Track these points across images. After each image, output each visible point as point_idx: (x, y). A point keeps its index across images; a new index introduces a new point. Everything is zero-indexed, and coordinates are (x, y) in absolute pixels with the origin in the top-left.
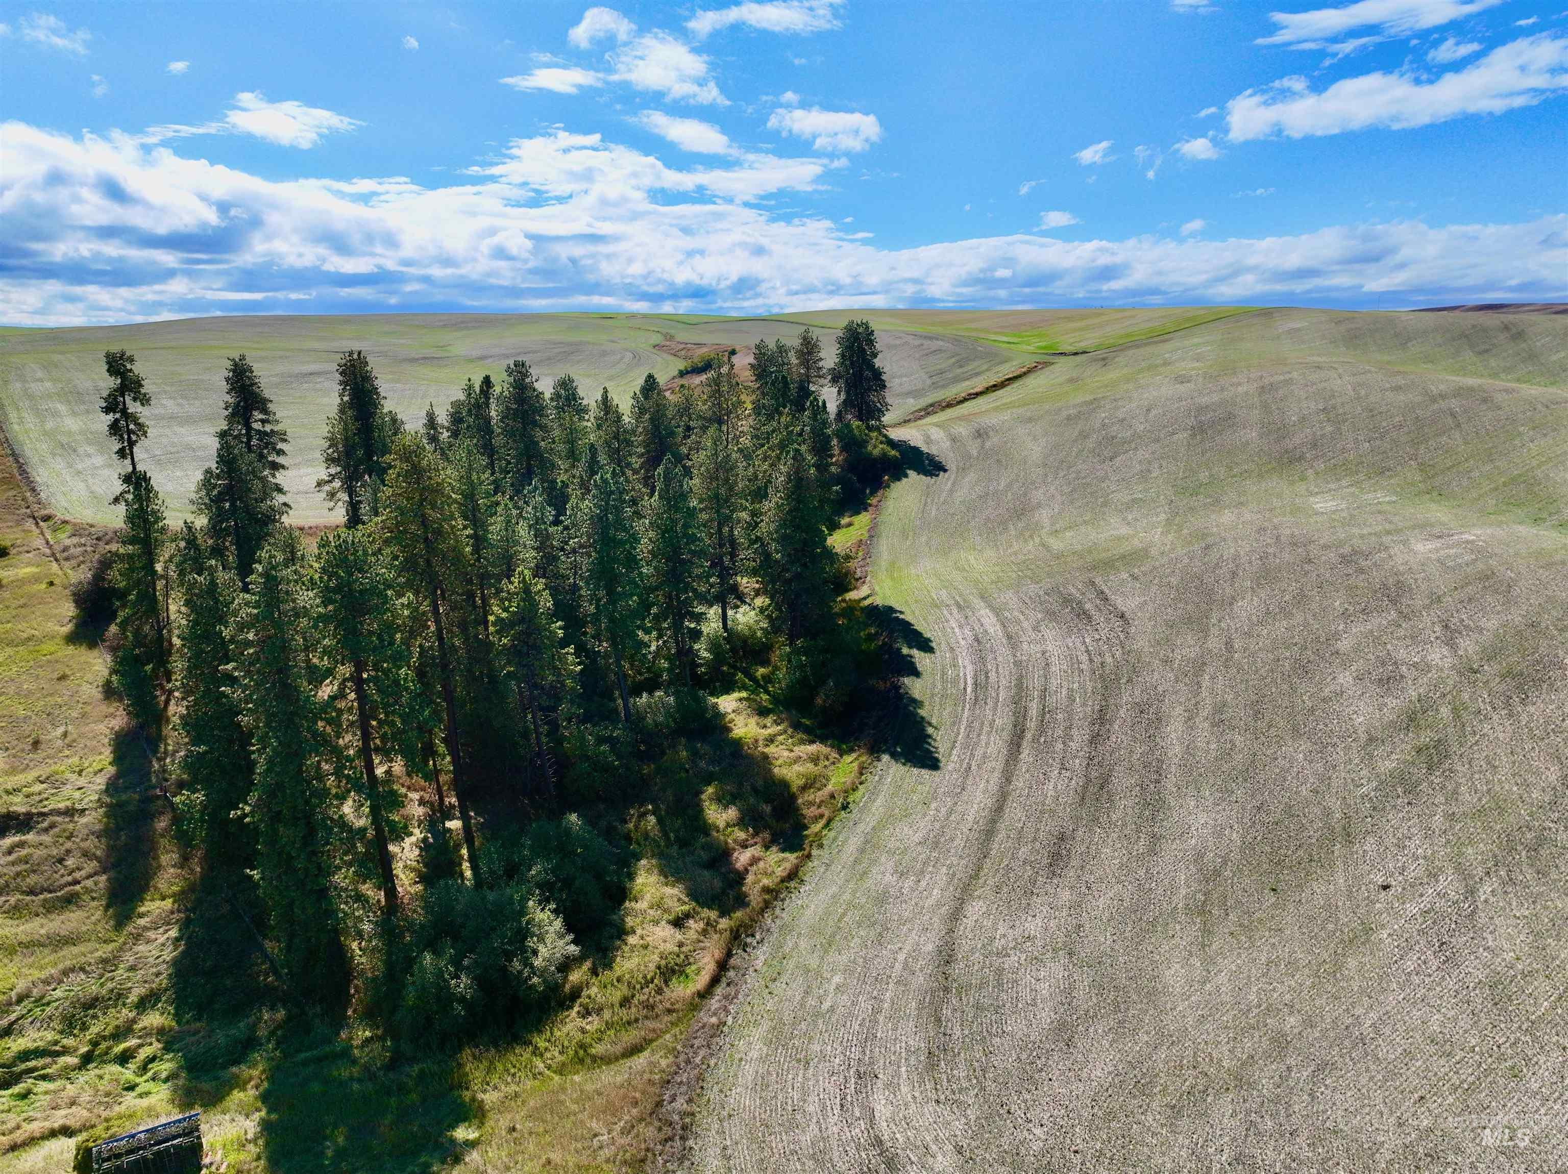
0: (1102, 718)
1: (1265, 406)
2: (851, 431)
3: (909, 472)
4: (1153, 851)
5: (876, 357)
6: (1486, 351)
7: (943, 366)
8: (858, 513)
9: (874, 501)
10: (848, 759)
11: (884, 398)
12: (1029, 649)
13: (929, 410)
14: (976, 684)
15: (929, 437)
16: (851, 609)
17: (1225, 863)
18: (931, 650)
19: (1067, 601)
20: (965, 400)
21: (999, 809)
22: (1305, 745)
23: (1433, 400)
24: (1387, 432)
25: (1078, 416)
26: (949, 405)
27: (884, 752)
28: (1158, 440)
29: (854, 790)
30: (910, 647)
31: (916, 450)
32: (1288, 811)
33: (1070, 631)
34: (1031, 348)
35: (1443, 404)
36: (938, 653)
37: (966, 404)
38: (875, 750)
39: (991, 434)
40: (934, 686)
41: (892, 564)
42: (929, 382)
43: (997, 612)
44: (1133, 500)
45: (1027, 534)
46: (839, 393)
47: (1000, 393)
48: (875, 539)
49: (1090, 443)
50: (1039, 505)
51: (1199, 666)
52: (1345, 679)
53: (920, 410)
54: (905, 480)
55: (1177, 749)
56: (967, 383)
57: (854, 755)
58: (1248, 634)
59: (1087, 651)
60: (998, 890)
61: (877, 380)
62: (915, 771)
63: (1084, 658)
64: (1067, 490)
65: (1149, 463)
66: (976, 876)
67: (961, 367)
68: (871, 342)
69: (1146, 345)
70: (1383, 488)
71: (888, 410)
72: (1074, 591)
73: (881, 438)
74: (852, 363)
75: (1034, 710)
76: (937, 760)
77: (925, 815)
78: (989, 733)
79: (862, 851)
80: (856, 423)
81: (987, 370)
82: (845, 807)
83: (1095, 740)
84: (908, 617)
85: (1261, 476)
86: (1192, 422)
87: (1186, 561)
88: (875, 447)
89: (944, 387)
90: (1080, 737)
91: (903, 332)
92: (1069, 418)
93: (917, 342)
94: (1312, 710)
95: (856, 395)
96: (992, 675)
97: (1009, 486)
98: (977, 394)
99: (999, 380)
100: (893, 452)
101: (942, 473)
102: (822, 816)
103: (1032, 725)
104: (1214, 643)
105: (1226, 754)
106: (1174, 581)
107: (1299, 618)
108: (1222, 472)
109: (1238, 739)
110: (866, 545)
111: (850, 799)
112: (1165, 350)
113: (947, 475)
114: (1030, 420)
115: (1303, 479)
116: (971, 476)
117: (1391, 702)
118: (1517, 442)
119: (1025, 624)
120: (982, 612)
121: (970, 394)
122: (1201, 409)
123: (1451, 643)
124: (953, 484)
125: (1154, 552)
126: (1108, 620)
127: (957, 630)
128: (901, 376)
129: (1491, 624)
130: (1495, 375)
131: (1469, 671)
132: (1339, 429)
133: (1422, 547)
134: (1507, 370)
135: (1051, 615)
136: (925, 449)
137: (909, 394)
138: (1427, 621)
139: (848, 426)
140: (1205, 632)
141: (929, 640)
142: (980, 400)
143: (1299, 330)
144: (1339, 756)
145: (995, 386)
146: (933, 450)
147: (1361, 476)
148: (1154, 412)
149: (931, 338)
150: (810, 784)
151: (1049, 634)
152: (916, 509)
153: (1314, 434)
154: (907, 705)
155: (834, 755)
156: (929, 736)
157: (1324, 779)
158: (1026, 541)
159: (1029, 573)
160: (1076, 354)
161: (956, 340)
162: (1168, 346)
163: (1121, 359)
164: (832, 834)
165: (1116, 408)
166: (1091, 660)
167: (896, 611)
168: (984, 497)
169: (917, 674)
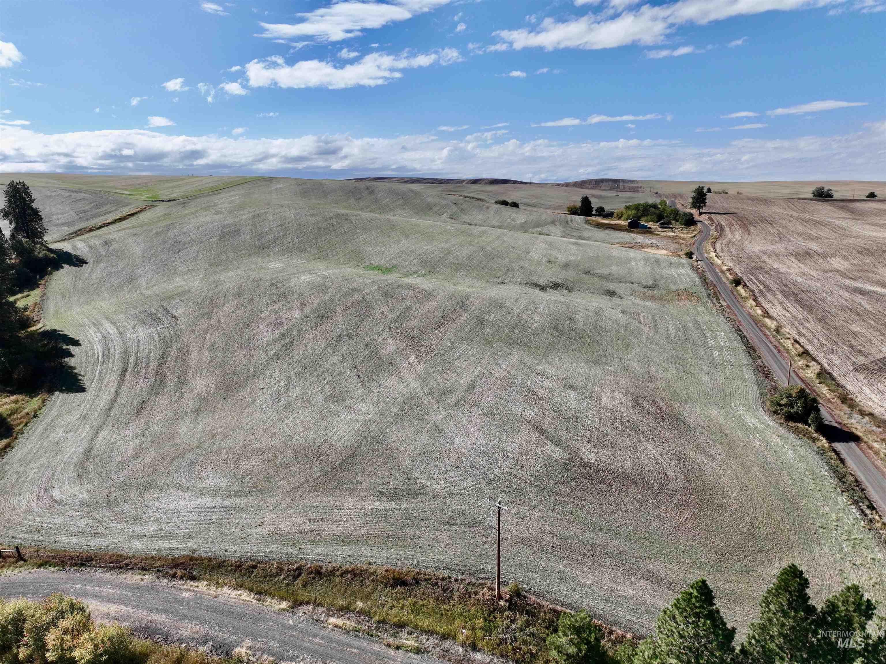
0: (163, 357)
1: (254, 225)
2: (23, 244)
3: (63, 265)
4: (181, 397)
5: (33, 202)
6: (360, 198)
7: (86, 208)
8: (33, 289)
9: (43, 282)
10: (35, 399)
11: (42, 226)
12: (130, 336)
13: (78, 233)
14: (103, 355)
15: (75, 246)
16: (33, 334)
17: (208, 395)
18: (80, 345)
19: (149, 314)
20: (101, 227)
21: (115, 399)
22: (244, 351)
23: (326, 220)
24: (306, 234)
25: (161, 232)
26: (91, 230)
27: (56, 391)
28: (203, 242)
29: (40, 409)
30: (67, 345)
31: (68, 254)
32: (234, 373)
33: (150, 326)
34: (143, 198)
35: (330, 222)
36: (83, 346)
37: (102, 229)
38: (51, 391)
39: (113, 243)
40: (81, 359)
41: (57, 312)
42: (77, 217)
43: (114, 324)
44: (188, 270)
45: (133, 290)
46: (11, 223)
47: (123, 222)
48: (45, 301)
49: (168, 245)
50: (140, 276)
51: (206, 331)
52: (262, 326)
53: (73, 233)
54: (61, 270)
55: (194, 361)
56: (102, 217)
57: (39, 397)
58: (228, 316)
59: (158, 333)
60: (113, 426)
61: (36, 215)
62: (73, 395)
63: (156, 336)
64: (154, 267)
65: (198, 252)
66: (104, 424)
67: (99, 208)
68: (28, 194)
69: (207, 196)
70: (301, 257)
71: (46, 232)
72: (153, 310)
73: (43, 248)
74: (17, 206)
75: (132, 360)
76: (85, 388)
77: (78, 410)
78: (110, 373)
79: (46, 429)
80: (24, 240)
81: (116, 210)
82: (35, 417)
83: (159, 365)
84: (66, 332)
85: (250, 255)
86: (219, 233)
87: (206, 292)
88: (39, 252)
89: (87, 219)
90: (153, 366)
91: (57, 188)
92: (157, 233)
93: (67, 194)
94: (248, 340)
95: (23, 224)
96: (112, 351)
97: (124, 268)
98: (109, 224)
99: (123, 216)
100: (52, 255)
101: (84, 265)
102: (22, 423)
103: (131, 366)
104: (213, 322)
105: (213, 360)
106: (199, 300)
107: (249, 307)
108: (231, 254)
109: (219, 354)
110: (40, 306)
111: (38, 413)
112: (216, 199)
113: (87, 265)
114: (135, 235)
115: (268, 256)
116: (102, 265)
117: (277, 332)
118: (356, 236)
119: (129, 327)
120: (106, 325)
121: (104, 224)
122: (223, 227)
123: (302, 309)
124: (92, 269)
125: (193, 290)
126: (168, 320)
127: (93, 334)
128: (57, 214)
129: (317, 301)
130: (362, 209)
131: (306, 317)
132: (286, 233)
133: (304, 278)
134: (367, 207)
135: (142, 321)
136: (73, 252)
137: (63, 224)
138: (296, 303)
139: (20, 242)
140: (210, 318)
141: (78, 341)
142: (111, 227)
143: (280, 188)
144: (255, 352)
145: (120, 219)
146: (79, 253)
147: (293, 253)
148: (201, 229)
149: (76, 192)
150: (13, 412)
151: (140, 329)
152: (69, 284)
153: (275, 236)
154: (67, 370)
155: (27, 398)
156: (80, 380)
157: (249, 361)
158: (133, 293)
159: (132, 306)
160: (169, 201)
161: (94, 193)
162: (218, 196)
163: (193, 203)
164: (28, 428)
165: (182, 228)
166: (159, 336)
167: (59, 331)
168: (110, 275)
169: (72, 356)
